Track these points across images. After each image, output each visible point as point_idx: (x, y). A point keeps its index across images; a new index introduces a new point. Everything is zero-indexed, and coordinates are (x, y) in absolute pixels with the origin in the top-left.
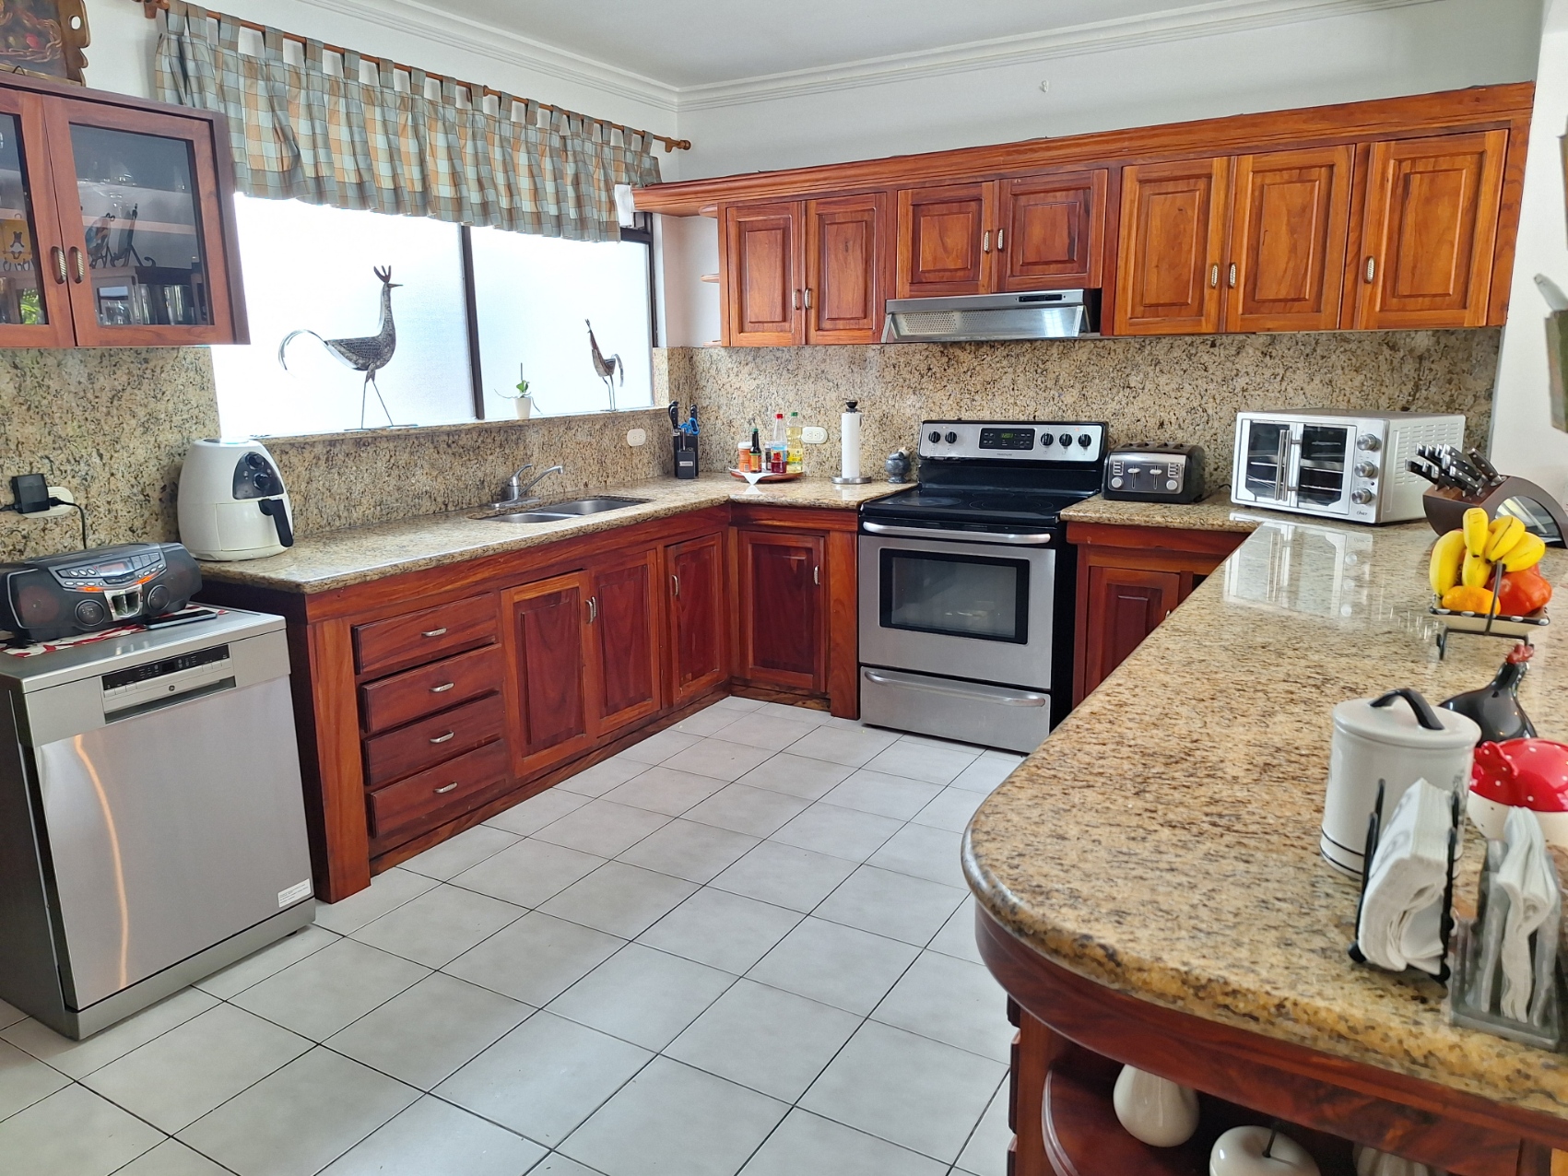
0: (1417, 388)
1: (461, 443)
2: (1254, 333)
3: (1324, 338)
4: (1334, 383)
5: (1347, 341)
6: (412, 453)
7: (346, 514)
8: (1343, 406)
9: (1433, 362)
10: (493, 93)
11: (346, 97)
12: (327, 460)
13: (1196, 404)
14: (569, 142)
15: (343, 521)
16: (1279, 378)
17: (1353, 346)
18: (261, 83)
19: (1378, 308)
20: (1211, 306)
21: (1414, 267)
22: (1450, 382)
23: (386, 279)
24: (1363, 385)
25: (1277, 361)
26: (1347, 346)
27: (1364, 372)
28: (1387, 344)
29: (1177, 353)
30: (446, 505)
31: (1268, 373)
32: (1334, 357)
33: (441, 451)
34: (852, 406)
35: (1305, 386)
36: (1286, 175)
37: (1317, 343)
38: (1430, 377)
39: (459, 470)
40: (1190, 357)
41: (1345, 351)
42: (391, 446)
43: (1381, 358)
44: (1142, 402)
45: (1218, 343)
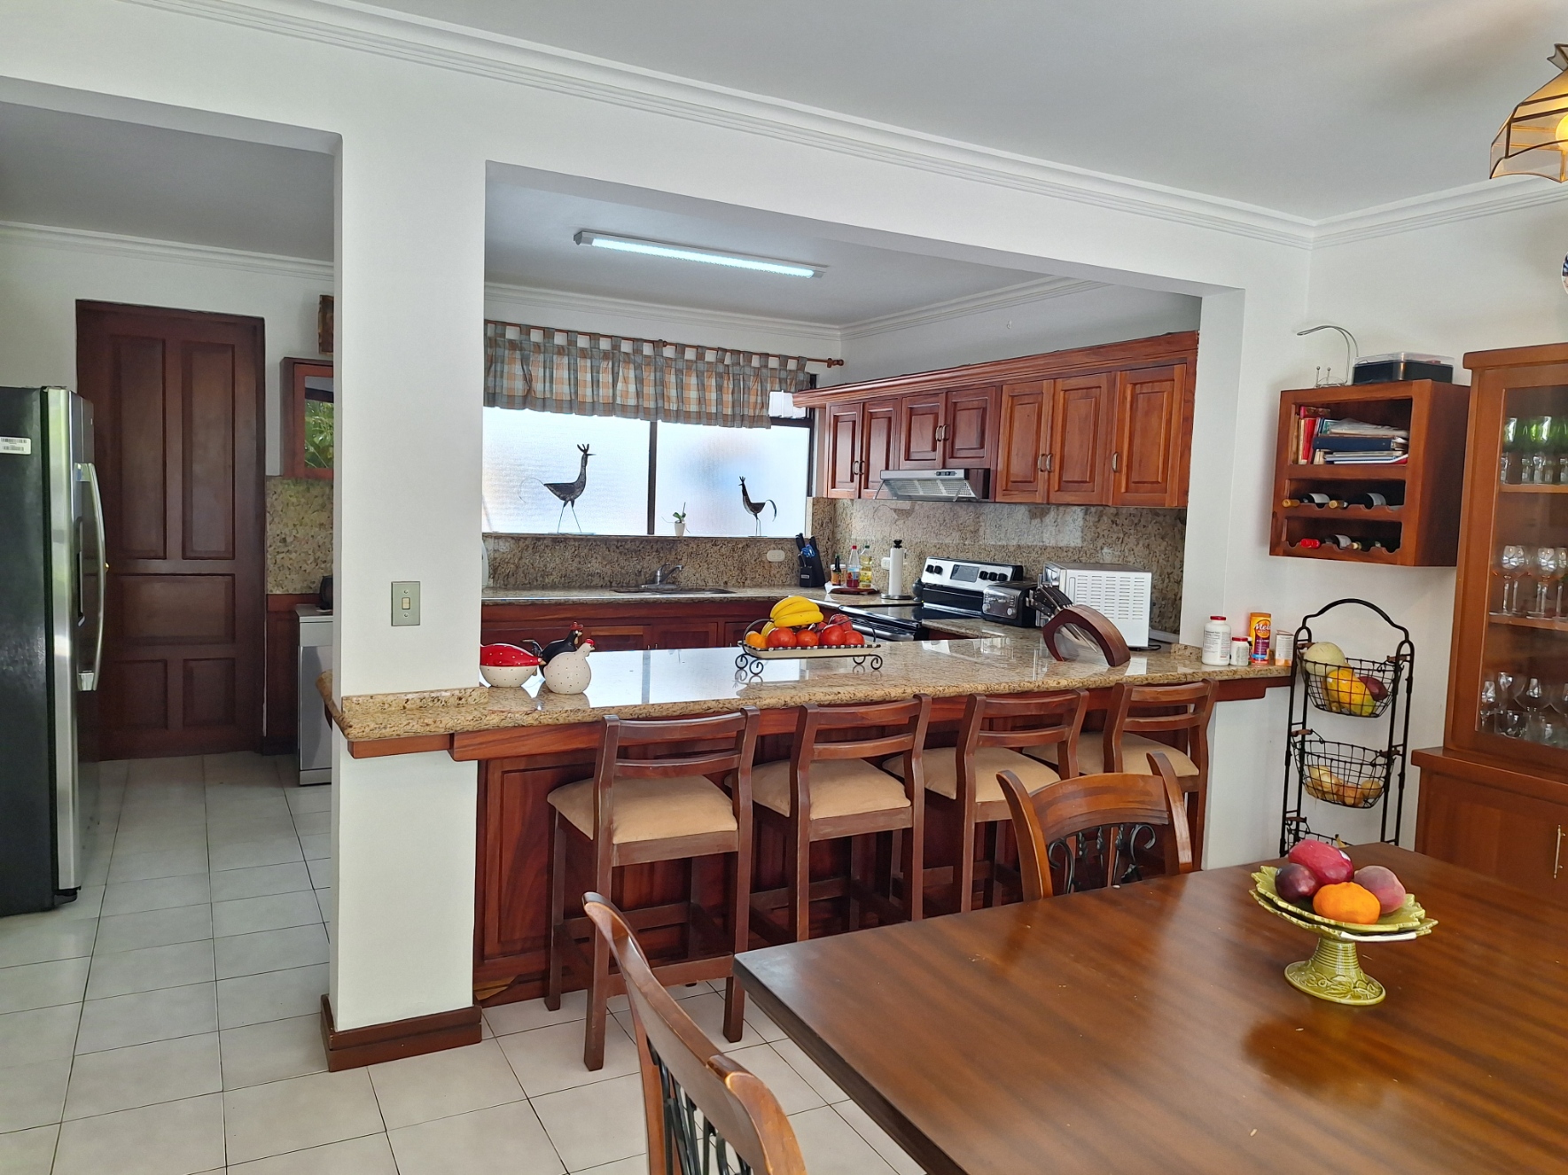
1: (626, 547)
3: (1145, 512)
5: (1157, 515)
6: (590, 550)
7: (541, 579)
10: (671, 344)
11: (568, 355)
12: (533, 548)
14: (730, 368)
15: (539, 582)
16: (1121, 540)
17: (1161, 519)
18: (518, 352)
20: (1040, 484)
21: (1141, 461)
23: (585, 451)
25: (1119, 527)
30: (611, 583)
31: (1115, 537)
32: (1150, 527)
33: (612, 550)
34: (898, 544)
36: (1080, 393)
37: (1141, 515)
39: (623, 563)
41: (1156, 522)
42: (577, 544)
43: (1176, 529)
44: (1049, 553)
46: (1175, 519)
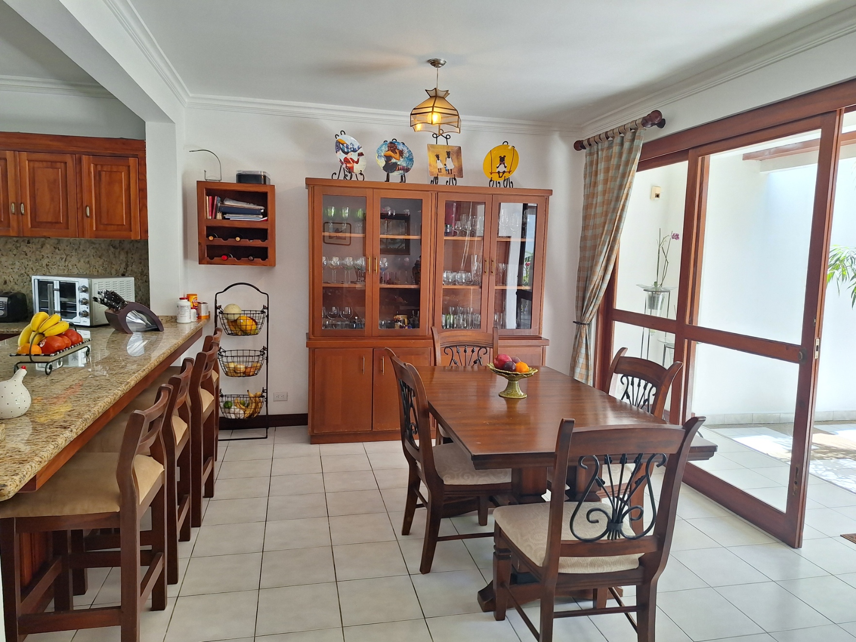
0: (127, 265)
2: (49, 238)
4: (90, 262)
8: (96, 273)
9: (132, 254)
13: (23, 272)
16: (64, 260)
17: (97, 246)
19: (94, 229)
20: (14, 223)
21: (108, 212)
22: (141, 263)
24: (103, 263)
25: (62, 251)
26: (94, 246)
27: (103, 258)
28: (112, 245)
29: (9, 246)
31: (58, 258)
32: (88, 251)
35: (77, 264)
36: (45, 164)
37: (80, 244)
38: (132, 261)
40: (17, 248)
41: (93, 248)
43: (110, 251)
45: (31, 241)
46: (109, 246)
